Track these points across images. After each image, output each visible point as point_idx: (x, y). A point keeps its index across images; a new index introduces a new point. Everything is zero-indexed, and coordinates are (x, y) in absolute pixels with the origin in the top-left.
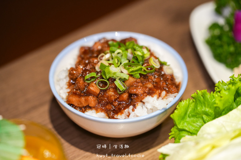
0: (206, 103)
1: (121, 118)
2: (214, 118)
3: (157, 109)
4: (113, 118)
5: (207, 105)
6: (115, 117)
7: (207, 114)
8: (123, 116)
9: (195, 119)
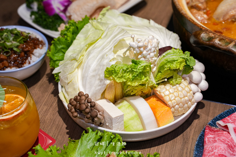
0: (61, 43)
1: (26, 66)
2: (68, 48)
3: (42, 55)
4: (22, 67)
5: (62, 44)
6: (23, 66)
7: (63, 48)
8: (27, 64)
9: (59, 54)
